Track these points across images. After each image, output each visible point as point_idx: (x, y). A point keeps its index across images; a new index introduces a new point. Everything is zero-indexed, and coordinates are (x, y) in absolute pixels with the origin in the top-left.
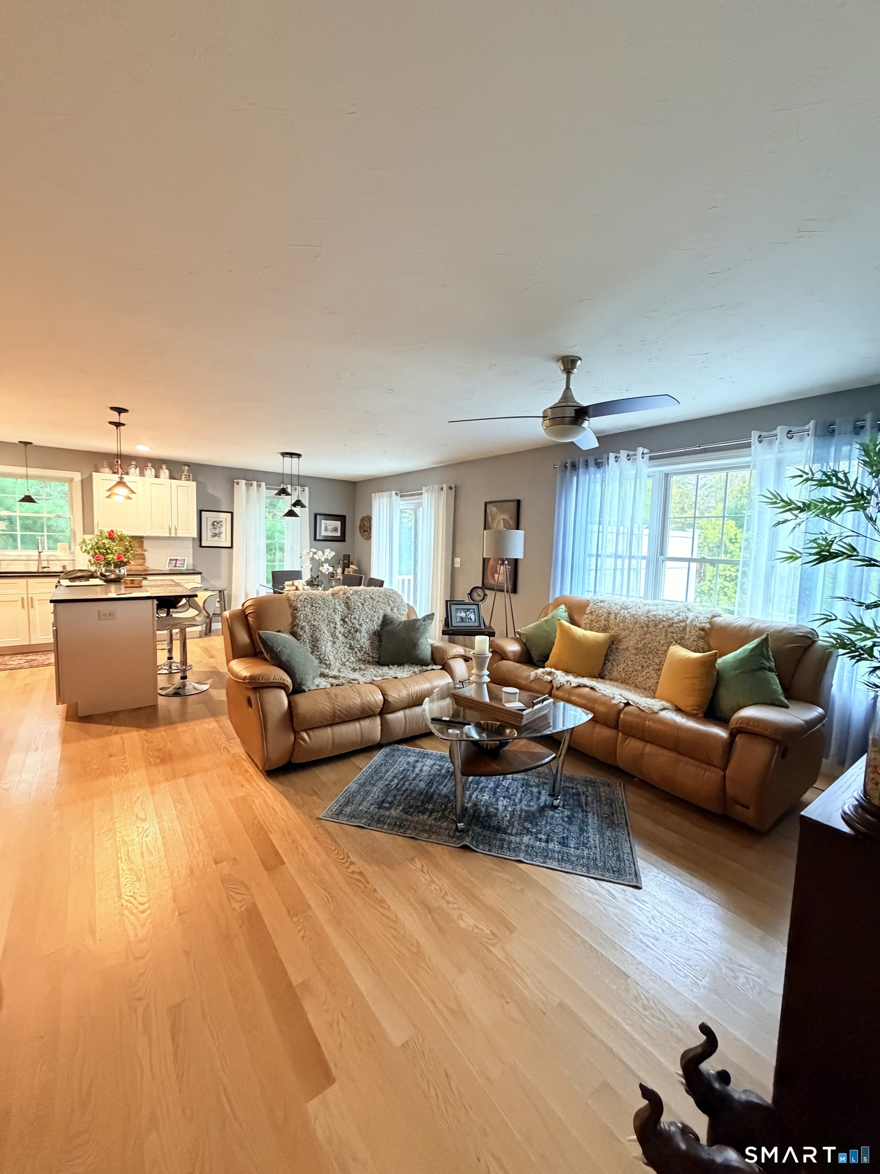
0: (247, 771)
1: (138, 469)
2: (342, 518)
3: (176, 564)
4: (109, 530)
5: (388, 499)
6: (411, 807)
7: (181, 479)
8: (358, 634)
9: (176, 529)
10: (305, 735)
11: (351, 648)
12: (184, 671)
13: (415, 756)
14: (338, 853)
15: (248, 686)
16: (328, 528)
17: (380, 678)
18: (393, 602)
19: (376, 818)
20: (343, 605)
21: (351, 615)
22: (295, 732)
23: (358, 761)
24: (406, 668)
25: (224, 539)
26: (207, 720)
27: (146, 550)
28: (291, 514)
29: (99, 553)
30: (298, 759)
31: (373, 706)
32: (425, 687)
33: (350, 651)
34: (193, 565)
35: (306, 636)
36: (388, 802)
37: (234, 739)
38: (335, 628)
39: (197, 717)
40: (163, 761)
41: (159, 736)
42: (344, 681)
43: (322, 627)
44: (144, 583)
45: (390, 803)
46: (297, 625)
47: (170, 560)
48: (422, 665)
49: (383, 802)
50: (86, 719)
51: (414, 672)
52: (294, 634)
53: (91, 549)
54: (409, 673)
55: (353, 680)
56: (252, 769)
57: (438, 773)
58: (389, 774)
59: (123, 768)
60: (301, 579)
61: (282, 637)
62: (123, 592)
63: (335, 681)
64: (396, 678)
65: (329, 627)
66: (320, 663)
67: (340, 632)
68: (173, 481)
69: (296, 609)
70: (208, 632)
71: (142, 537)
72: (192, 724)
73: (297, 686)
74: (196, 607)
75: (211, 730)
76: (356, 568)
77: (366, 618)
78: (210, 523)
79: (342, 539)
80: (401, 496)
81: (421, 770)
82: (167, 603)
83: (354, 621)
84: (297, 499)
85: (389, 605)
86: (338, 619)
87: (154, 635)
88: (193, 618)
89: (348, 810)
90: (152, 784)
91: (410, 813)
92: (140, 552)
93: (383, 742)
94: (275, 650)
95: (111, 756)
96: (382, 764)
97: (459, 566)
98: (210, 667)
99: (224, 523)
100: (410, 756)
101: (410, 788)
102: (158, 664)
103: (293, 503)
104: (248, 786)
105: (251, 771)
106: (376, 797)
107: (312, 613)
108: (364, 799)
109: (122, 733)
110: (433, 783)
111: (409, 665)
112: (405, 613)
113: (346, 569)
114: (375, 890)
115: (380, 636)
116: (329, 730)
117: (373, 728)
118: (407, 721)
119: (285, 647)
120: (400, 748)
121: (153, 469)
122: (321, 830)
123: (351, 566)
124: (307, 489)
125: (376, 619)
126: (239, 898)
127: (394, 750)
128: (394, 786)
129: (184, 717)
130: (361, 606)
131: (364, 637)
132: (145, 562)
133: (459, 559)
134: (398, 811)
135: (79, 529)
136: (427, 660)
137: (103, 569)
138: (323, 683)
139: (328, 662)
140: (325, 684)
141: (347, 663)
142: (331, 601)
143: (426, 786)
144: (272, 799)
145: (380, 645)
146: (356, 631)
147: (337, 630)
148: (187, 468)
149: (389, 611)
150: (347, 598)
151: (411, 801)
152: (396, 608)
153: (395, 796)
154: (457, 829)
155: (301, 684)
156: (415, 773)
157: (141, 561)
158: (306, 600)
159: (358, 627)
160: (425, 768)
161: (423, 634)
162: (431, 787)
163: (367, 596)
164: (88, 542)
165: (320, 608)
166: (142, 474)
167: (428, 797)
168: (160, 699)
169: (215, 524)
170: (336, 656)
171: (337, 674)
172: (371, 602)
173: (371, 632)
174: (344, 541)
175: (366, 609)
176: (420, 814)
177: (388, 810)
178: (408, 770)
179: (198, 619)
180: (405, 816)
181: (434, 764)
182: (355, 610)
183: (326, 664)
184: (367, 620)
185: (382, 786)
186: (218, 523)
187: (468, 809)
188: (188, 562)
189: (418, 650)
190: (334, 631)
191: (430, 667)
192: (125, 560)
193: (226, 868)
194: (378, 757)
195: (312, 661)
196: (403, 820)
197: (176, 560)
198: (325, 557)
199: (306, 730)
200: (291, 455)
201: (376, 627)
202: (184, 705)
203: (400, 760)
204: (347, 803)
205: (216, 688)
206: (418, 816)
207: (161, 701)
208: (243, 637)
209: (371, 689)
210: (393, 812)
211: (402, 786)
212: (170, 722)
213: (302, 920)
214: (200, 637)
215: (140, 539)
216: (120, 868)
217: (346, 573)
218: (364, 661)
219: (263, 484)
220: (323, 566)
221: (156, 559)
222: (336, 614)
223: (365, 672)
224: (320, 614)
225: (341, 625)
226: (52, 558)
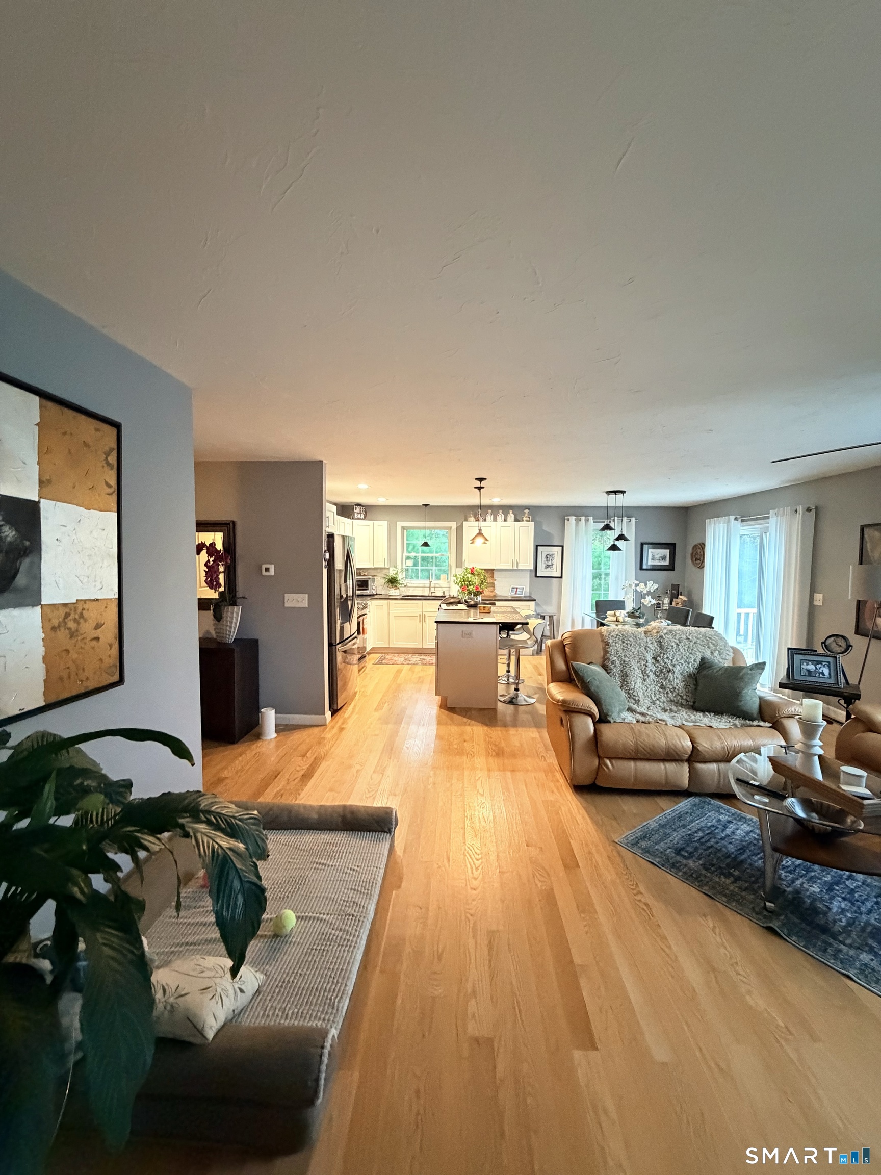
0: (558, 781)
1: (492, 516)
2: (671, 546)
3: (516, 591)
4: (471, 567)
5: (726, 525)
6: (713, 865)
7: (522, 521)
8: (670, 674)
9: (517, 563)
10: (608, 762)
11: (662, 687)
12: (517, 684)
13: (729, 816)
14: (628, 879)
15: (560, 708)
16: (656, 556)
17: (691, 724)
18: (713, 644)
19: (671, 861)
20: (656, 644)
21: (664, 654)
22: (599, 757)
23: (662, 802)
24: (725, 718)
25: (555, 570)
26: (531, 729)
27: (496, 580)
28: (614, 548)
29: (465, 584)
30: (601, 783)
31: (680, 751)
32: (746, 744)
33: (662, 690)
34: (530, 593)
35: (616, 670)
36: (687, 852)
37: (550, 750)
38: (646, 666)
39: (524, 725)
40: (497, 755)
41: (496, 733)
42: (650, 720)
43: (632, 664)
44: (493, 608)
45: (690, 853)
46: (608, 659)
47: (512, 588)
48: (745, 718)
49: (682, 849)
50: (452, 710)
51: (735, 725)
52: (605, 667)
53: (460, 581)
54: (728, 724)
55: (661, 720)
56: (562, 781)
57: (755, 842)
58: (693, 824)
59: (472, 753)
60: (624, 609)
61: (592, 670)
62: (478, 617)
63: (641, 718)
64: (711, 727)
65: (639, 664)
66: (629, 697)
67: (651, 671)
68: (517, 523)
69: (607, 644)
70: (539, 652)
71: (493, 570)
72: (520, 729)
73: (602, 715)
74: (528, 632)
75: (533, 739)
76: (686, 599)
77: (680, 660)
78: (544, 556)
79: (671, 567)
80: (742, 521)
81: (733, 833)
82: (508, 627)
83: (666, 661)
84: (620, 533)
85: (709, 647)
86: (649, 657)
87: (497, 651)
88: (525, 642)
89: (644, 844)
90: (489, 770)
91: (710, 871)
92: (491, 581)
93: (691, 790)
94: (585, 680)
95: (465, 741)
96: (687, 813)
97: (820, 605)
98: (538, 684)
99: (556, 555)
100: (722, 813)
101: (716, 846)
102: (499, 675)
103: (615, 538)
104: (557, 794)
105: (560, 781)
106: (675, 842)
107: (623, 649)
108: (661, 840)
109: (473, 725)
110: (745, 851)
111: (729, 716)
112: (730, 658)
113: (674, 600)
114: (659, 925)
115: (696, 679)
116: (632, 764)
117: (681, 774)
118: (722, 776)
119: (594, 679)
120: (712, 802)
121: (503, 515)
122: (614, 852)
123: (680, 596)
124: (633, 519)
125: (692, 661)
126: (542, 879)
127: (705, 802)
128: (698, 838)
129: (515, 723)
130: (675, 646)
131: (677, 678)
132: (494, 590)
133: (820, 595)
134: (697, 864)
135: (454, 565)
136: (752, 714)
137: (467, 598)
138: (629, 717)
139: (637, 698)
140: (631, 719)
141: (658, 702)
142: (643, 639)
143: (736, 850)
144: (576, 811)
145: (696, 689)
146: (669, 671)
147: (647, 668)
148: (527, 511)
149: (708, 654)
150: (660, 637)
151: (715, 860)
152: (717, 652)
153: (696, 849)
154: (765, 908)
155: (606, 715)
156: (724, 833)
157: (492, 588)
158: (618, 637)
159: (671, 667)
160: (738, 832)
161: (747, 684)
162: (741, 854)
163: (682, 636)
164: (458, 576)
165: (631, 645)
166: (495, 520)
167: (736, 863)
168: (499, 704)
169: (548, 556)
170: (646, 693)
171: (645, 712)
172: (687, 643)
173: (686, 674)
174: (673, 569)
175: (681, 650)
176: (722, 876)
177: (686, 859)
178: (717, 828)
179: (529, 642)
180: (704, 872)
181: (751, 831)
182: (668, 650)
183: (635, 700)
184: (682, 661)
185: (684, 834)
186: (550, 556)
187: (786, 894)
188: (526, 590)
189: (741, 701)
190: (645, 669)
191: (755, 723)
192: (481, 590)
193: (534, 851)
194: (685, 804)
195: (619, 695)
196: (701, 875)
197: (517, 588)
198: (647, 589)
199: (610, 758)
200: (615, 492)
201: (692, 669)
202: (516, 713)
203: (710, 814)
204: (643, 838)
205: (540, 703)
206: (720, 877)
207: (500, 706)
208: (561, 665)
209: (678, 734)
210: (691, 863)
211: (706, 842)
212: (505, 725)
213: (588, 918)
214: (533, 655)
215: (491, 572)
216: (466, 824)
217: (674, 604)
218: (677, 703)
219: (591, 519)
220: (645, 598)
221: (503, 587)
222: (647, 652)
223: (676, 715)
224: (630, 651)
225: (653, 663)
226: (437, 586)
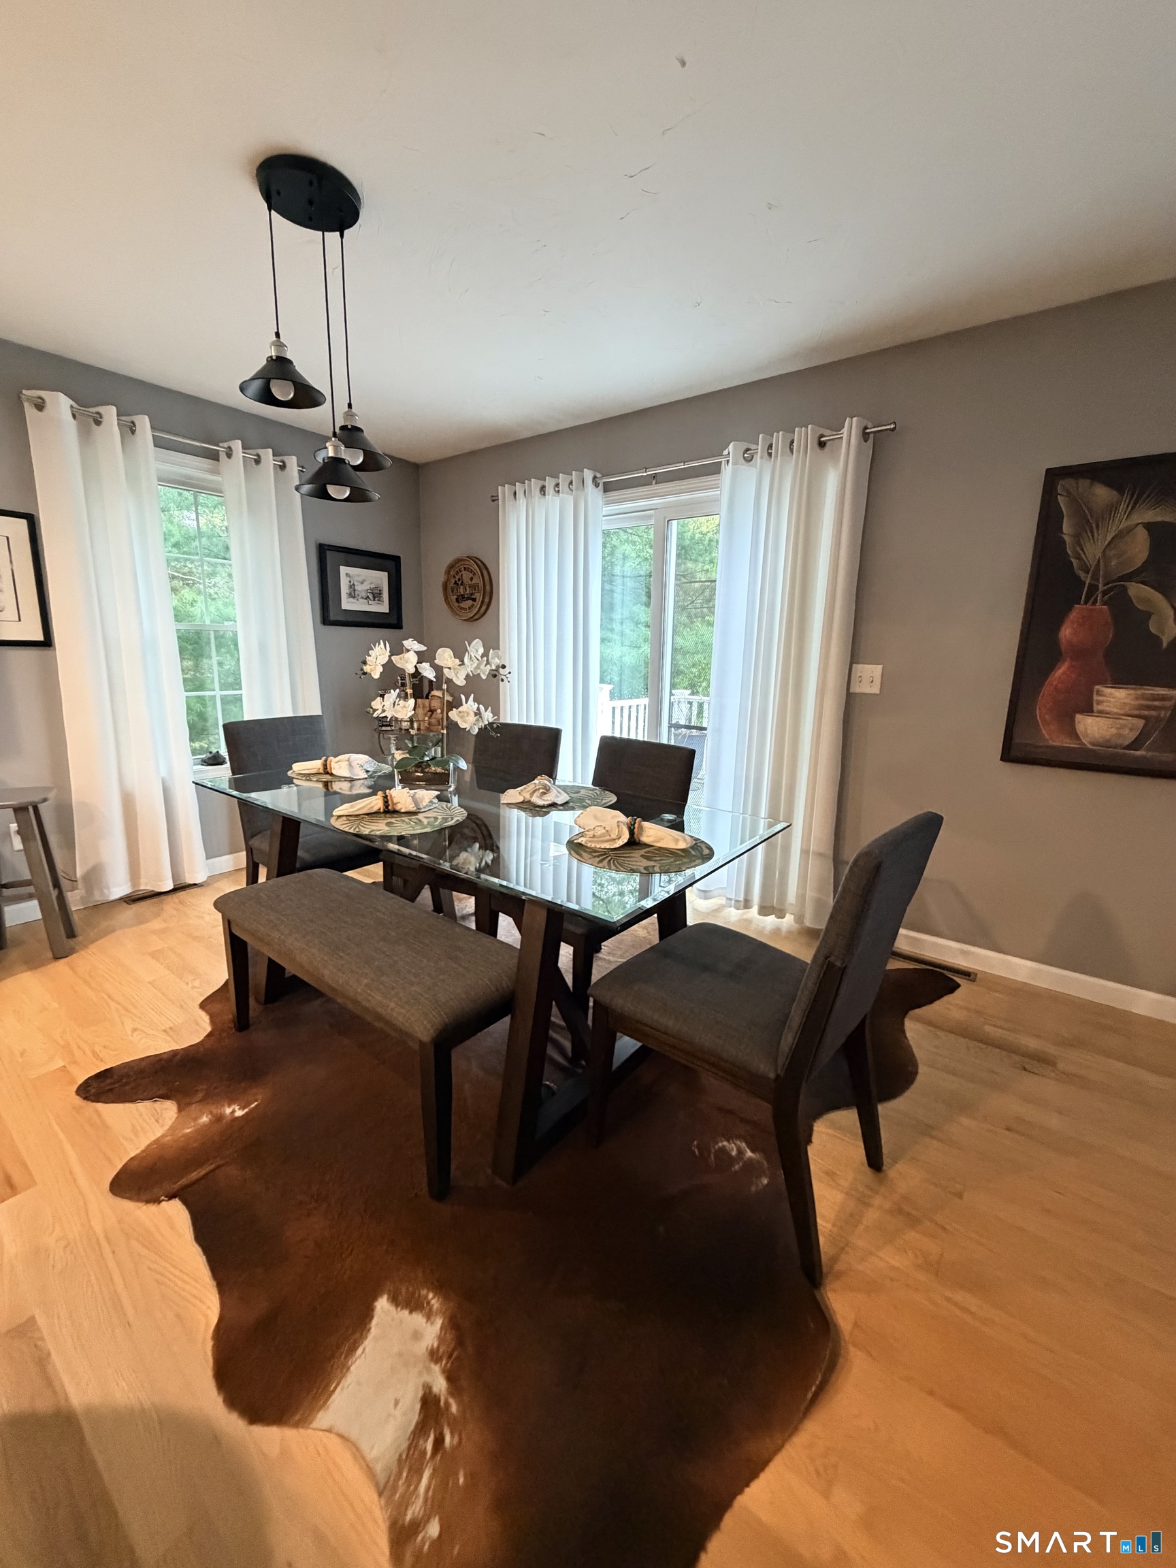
2: (391, 565)
5: (565, 498)
16: (359, 587)
79: (395, 620)
97: (875, 689)
133: (878, 669)
174: (399, 625)
219: (141, 425)
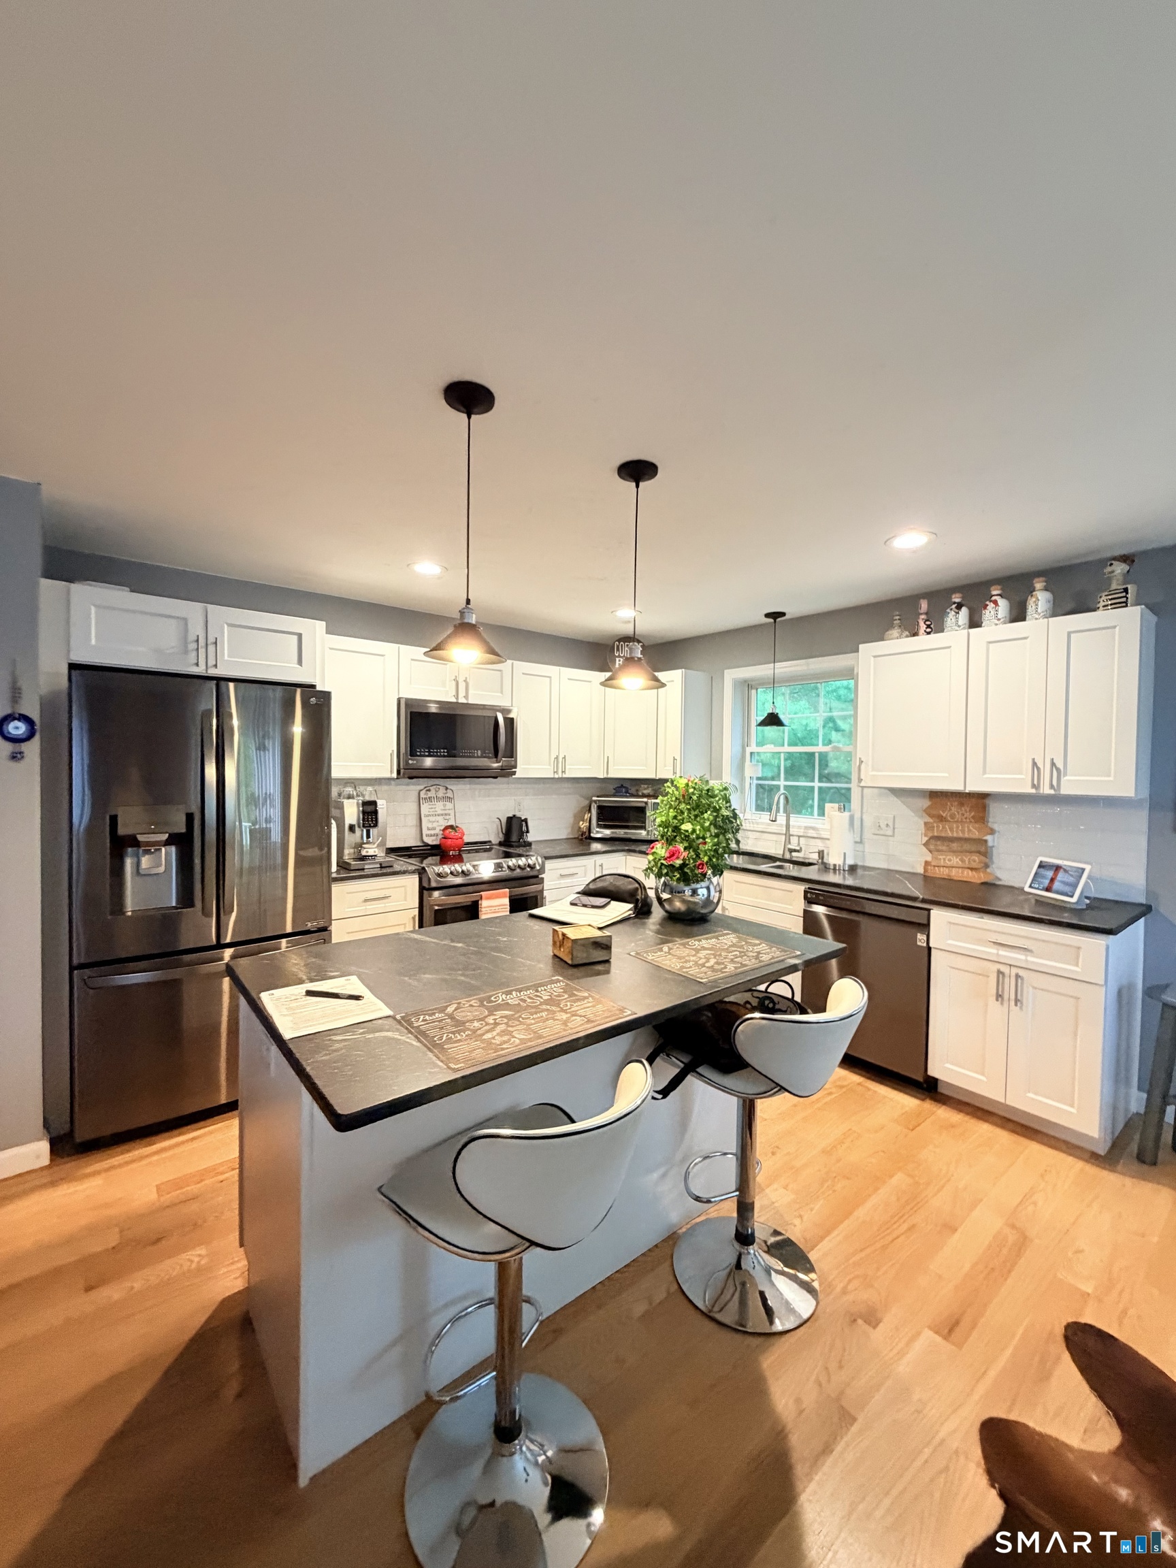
1: (964, 610)
3: (1052, 880)
9: (1057, 771)
27: (992, 832)
47: (1041, 866)
92: (976, 834)
121: (1005, 602)
148: (1119, 567)
166: (975, 621)
197: (1058, 868)
226: (811, 833)
